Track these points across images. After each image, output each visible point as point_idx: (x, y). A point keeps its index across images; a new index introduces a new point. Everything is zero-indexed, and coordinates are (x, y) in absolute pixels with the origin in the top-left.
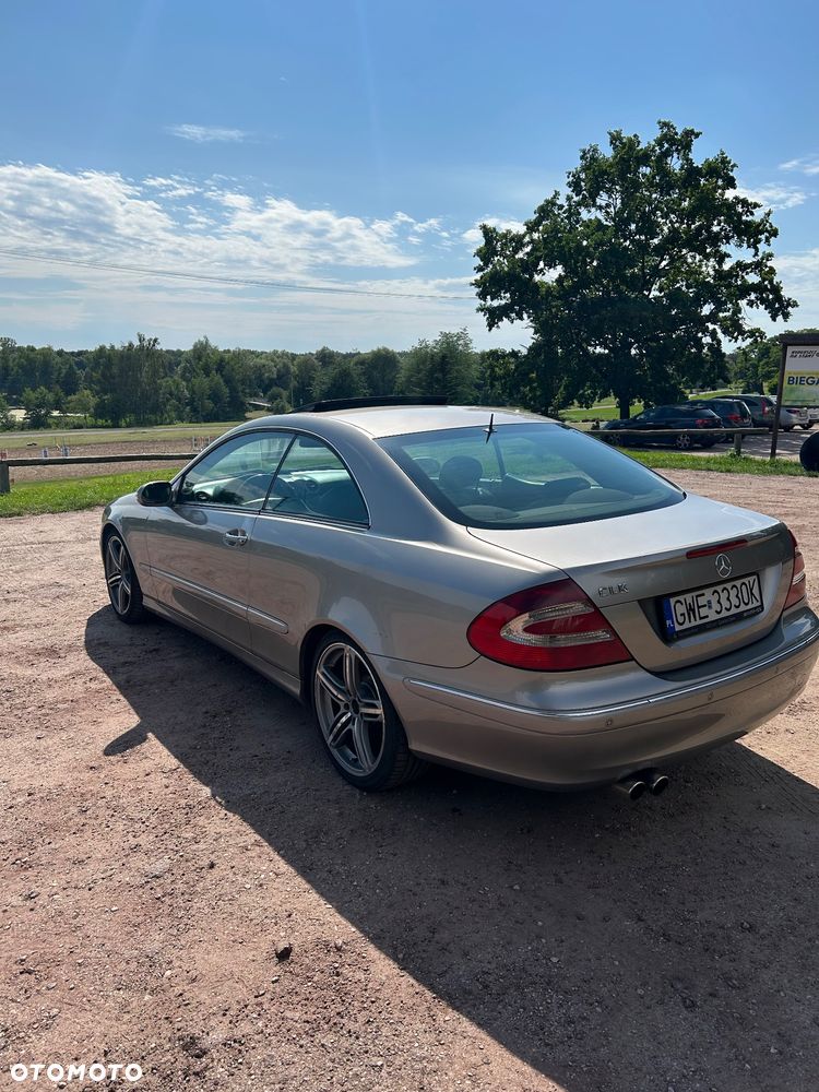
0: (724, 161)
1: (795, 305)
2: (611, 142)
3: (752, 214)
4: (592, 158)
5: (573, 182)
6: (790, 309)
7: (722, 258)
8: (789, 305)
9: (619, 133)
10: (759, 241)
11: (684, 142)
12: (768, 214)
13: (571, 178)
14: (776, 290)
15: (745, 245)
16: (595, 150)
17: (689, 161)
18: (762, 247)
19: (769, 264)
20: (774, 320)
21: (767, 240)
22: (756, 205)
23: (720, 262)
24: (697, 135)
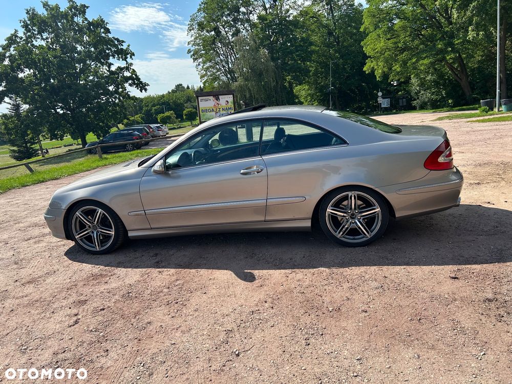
0: (102, 21)
1: (148, 85)
2: (44, 7)
3: (122, 45)
4: (33, 13)
5: (24, 25)
6: (146, 87)
7: (110, 65)
8: (145, 85)
9: (47, 3)
10: (127, 58)
11: (82, 10)
12: (129, 46)
13: (23, 24)
14: (138, 79)
15: (121, 59)
16: (34, 10)
17: (86, 19)
18: (129, 60)
19: (132, 67)
20: (142, 92)
21: (131, 57)
22: (123, 42)
23: (109, 67)
24: (88, 7)
